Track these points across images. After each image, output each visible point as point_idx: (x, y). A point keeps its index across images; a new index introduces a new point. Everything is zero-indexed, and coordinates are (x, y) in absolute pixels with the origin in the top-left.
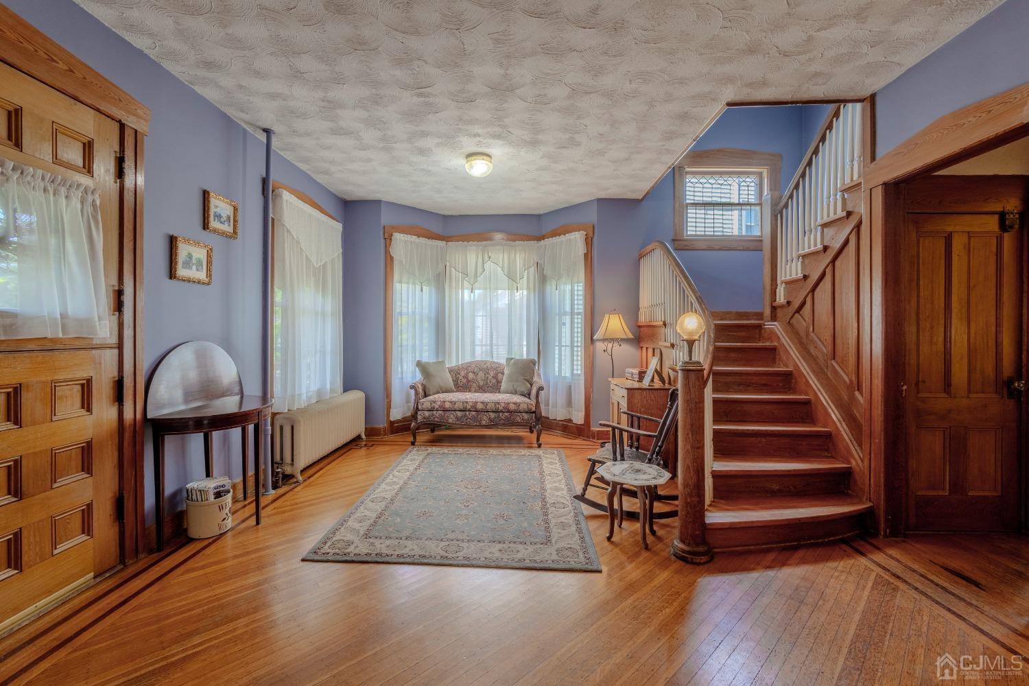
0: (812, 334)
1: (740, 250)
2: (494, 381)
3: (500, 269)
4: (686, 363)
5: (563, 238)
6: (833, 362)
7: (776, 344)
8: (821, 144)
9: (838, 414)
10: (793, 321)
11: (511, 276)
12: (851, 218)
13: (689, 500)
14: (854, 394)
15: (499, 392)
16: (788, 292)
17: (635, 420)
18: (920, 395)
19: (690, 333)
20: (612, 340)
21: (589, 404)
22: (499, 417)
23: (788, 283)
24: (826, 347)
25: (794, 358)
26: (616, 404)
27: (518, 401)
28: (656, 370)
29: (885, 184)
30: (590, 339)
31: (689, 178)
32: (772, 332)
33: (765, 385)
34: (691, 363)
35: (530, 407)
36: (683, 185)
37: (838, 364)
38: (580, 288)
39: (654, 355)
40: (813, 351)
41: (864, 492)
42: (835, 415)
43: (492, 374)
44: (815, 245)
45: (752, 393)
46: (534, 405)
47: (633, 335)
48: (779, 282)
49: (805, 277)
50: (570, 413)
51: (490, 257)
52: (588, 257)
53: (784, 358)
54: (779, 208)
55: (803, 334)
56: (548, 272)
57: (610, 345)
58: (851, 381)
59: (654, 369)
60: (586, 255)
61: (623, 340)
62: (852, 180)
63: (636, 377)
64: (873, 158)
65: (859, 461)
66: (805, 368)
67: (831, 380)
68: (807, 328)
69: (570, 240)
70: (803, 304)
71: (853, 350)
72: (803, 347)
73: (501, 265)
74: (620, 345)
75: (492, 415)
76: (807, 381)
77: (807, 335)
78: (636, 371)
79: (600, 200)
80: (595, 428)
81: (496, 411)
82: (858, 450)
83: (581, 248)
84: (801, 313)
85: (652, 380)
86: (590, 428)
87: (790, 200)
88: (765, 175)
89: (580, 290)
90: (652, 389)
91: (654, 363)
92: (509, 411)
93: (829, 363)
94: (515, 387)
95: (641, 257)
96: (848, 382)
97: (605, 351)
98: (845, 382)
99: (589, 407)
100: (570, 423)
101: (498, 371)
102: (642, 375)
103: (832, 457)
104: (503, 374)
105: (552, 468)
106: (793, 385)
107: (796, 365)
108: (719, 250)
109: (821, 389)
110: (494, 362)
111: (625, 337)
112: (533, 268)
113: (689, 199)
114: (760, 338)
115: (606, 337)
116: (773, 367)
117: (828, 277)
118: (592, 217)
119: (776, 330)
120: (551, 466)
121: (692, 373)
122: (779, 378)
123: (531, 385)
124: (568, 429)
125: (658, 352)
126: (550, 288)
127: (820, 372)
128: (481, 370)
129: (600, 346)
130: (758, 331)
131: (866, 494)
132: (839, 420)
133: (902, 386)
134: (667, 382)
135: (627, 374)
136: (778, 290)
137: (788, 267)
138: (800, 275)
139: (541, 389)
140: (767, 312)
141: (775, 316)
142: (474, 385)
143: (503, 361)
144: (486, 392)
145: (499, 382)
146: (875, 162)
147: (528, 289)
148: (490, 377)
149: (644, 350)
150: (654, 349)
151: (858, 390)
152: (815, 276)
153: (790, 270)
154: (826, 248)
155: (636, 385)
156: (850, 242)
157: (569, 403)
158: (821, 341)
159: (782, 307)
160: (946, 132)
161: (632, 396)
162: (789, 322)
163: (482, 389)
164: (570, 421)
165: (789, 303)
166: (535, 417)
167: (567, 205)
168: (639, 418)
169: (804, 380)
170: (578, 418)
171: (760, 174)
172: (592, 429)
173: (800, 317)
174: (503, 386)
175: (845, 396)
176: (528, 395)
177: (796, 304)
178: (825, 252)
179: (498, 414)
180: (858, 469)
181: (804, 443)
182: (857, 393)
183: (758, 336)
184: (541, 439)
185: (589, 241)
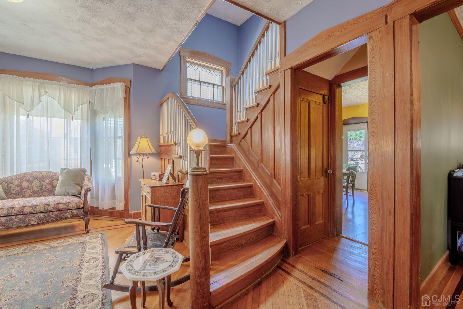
0: (251, 150)
1: (213, 108)
2: (49, 187)
3: (56, 103)
4: (194, 169)
5: (108, 86)
6: (262, 164)
7: (234, 155)
8: (255, 51)
9: (267, 192)
10: (241, 143)
11: (67, 108)
12: (271, 89)
13: (199, 281)
14: (272, 181)
15: (54, 195)
16: (238, 128)
17: (156, 210)
18: (301, 179)
19: (198, 145)
20: (143, 154)
21: (128, 197)
22: (49, 216)
23: (238, 123)
24: (258, 157)
25: (242, 163)
26: (144, 197)
27: (68, 201)
28: (170, 173)
29: (291, 68)
30: (128, 154)
31: (188, 65)
32: (231, 149)
33: (230, 178)
34: (199, 169)
35: (79, 204)
36: (186, 68)
37: (264, 165)
38: (121, 121)
39: (169, 164)
40: (251, 159)
41: (282, 234)
42: (265, 192)
43: (47, 181)
44: (253, 103)
45: (225, 183)
46: (83, 203)
47: (156, 151)
48: (234, 123)
49: (248, 120)
50: (114, 203)
51: (46, 92)
52: (127, 100)
53: (238, 163)
54: (234, 84)
55: (246, 150)
56: (97, 107)
57: (141, 158)
58: (271, 174)
59: (169, 172)
60: (125, 99)
61: (150, 154)
62: (271, 68)
63: (158, 178)
64: (285, 55)
65: (279, 217)
66: (249, 168)
67: (261, 174)
68: (248, 147)
69: (114, 88)
70: (247, 134)
71: (272, 158)
72: (247, 157)
73: (57, 99)
74: (148, 158)
75: (42, 215)
76: (251, 175)
77: (248, 150)
78: (157, 174)
79: (135, 65)
80: (131, 212)
81: (46, 212)
82: (278, 211)
83: (121, 94)
84: (245, 139)
85: (168, 179)
86: (128, 211)
87: (239, 80)
88: (224, 71)
89: (121, 122)
90: (168, 186)
91: (169, 168)
92: (58, 210)
93: (260, 165)
94: (67, 190)
95: (161, 104)
96: (270, 174)
97: (137, 161)
98: (268, 174)
99: (128, 198)
100: (114, 210)
101: (53, 178)
102: (161, 176)
103: (265, 215)
104: (57, 180)
105: (93, 253)
106: (243, 177)
107: (245, 167)
108: (203, 106)
109: (258, 179)
110: (51, 172)
111: (151, 152)
112: (86, 105)
113: (188, 76)
114: (225, 152)
115: (138, 152)
116: (232, 168)
117: (259, 119)
118: (130, 74)
119: (234, 148)
120: (93, 251)
121: (200, 177)
122: (236, 174)
123: (81, 188)
124: (113, 214)
125: (171, 161)
126: (99, 119)
127: (256, 170)
128: (36, 178)
129: (134, 158)
130: (224, 149)
131: (283, 235)
132: (268, 196)
133: (298, 175)
134: (177, 179)
135: (152, 176)
136: (233, 127)
137: (239, 115)
138: (245, 119)
139: (88, 190)
140: (228, 138)
141: (232, 141)
142: (29, 191)
143: (59, 171)
144: (41, 196)
145: (54, 187)
146: (286, 57)
147: (82, 119)
148: (45, 184)
149: (163, 160)
150: (169, 159)
151: (274, 178)
152: (252, 120)
153: (240, 116)
154: (258, 104)
155: (158, 184)
156: (270, 101)
157: (113, 196)
158: (255, 153)
159: (235, 136)
160: (324, 39)
161: (154, 192)
162: (239, 144)
163: (35, 194)
164: (114, 208)
165: (239, 134)
166: (84, 212)
167: (112, 65)
168: (159, 208)
169: (249, 174)
170: (120, 206)
171: (222, 71)
172: (130, 212)
173: (244, 141)
174: (57, 190)
175: (268, 181)
176: (78, 196)
177: (243, 134)
178: (258, 106)
179: (47, 213)
180: (278, 221)
181: (252, 210)
182: (274, 180)
183: (224, 151)
184: (89, 227)
185: (127, 90)
